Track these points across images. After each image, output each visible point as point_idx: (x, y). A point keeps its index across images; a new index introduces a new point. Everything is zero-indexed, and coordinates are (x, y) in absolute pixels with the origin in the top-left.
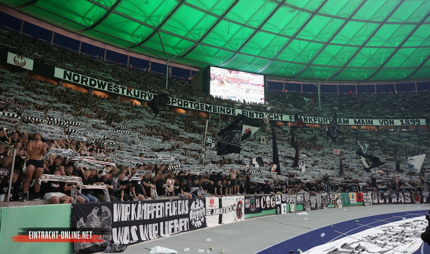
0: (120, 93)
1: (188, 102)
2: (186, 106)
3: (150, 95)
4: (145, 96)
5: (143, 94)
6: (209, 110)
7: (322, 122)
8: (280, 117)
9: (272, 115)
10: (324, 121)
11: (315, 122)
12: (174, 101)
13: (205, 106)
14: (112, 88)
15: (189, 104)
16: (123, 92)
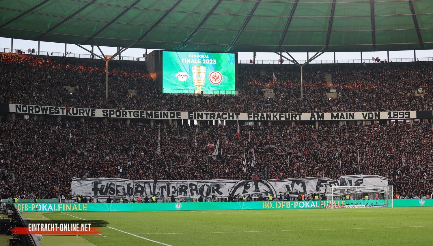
0: (61, 114)
1: (127, 111)
2: (124, 116)
3: (88, 110)
4: (83, 113)
5: (82, 111)
6: (149, 117)
7: (289, 118)
8: (235, 116)
9: (226, 114)
10: (292, 117)
11: (280, 119)
12: (112, 113)
13: (145, 113)
14: (53, 111)
15: (128, 114)
16: (63, 113)
